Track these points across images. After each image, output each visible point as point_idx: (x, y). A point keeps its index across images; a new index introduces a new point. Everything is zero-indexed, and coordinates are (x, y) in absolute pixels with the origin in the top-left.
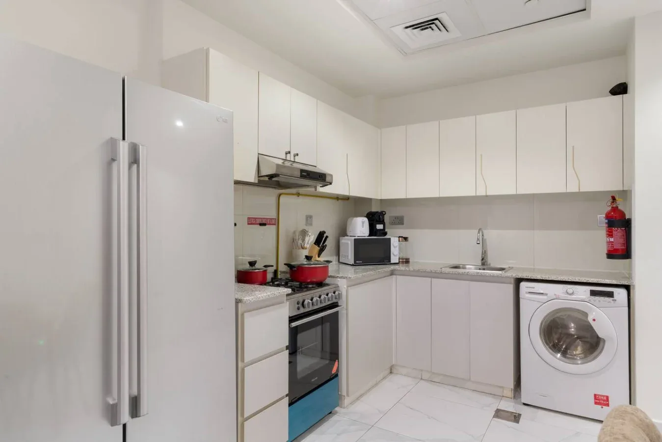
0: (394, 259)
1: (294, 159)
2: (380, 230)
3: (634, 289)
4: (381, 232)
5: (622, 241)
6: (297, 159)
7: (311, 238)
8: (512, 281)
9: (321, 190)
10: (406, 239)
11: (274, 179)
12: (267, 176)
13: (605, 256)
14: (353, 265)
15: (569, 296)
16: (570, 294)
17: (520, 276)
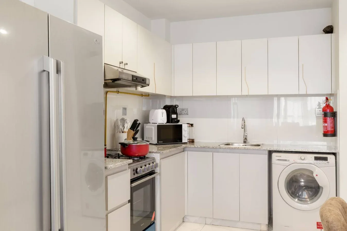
0: (185, 140)
1: (125, 67)
2: (174, 119)
3: (339, 155)
4: (176, 120)
5: (332, 125)
6: (126, 67)
7: (128, 125)
8: (267, 152)
9: (140, 89)
10: (192, 125)
11: (116, 82)
12: (111, 80)
13: (322, 135)
14: (156, 144)
15: (302, 161)
16: (303, 160)
17: (272, 149)
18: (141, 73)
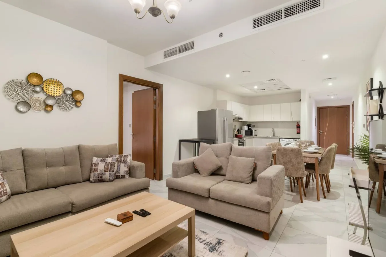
0: (253, 135)
1: (236, 115)
2: (250, 128)
3: (301, 139)
5: (299, 130)
7: (236, 130)
9: (240, 120)
10: (256, 130)
11: (235, 119)
13: (296, 133)
14: (244, 136)
16: (289, 141)
17: (280, 137)
18: (240, 116)
